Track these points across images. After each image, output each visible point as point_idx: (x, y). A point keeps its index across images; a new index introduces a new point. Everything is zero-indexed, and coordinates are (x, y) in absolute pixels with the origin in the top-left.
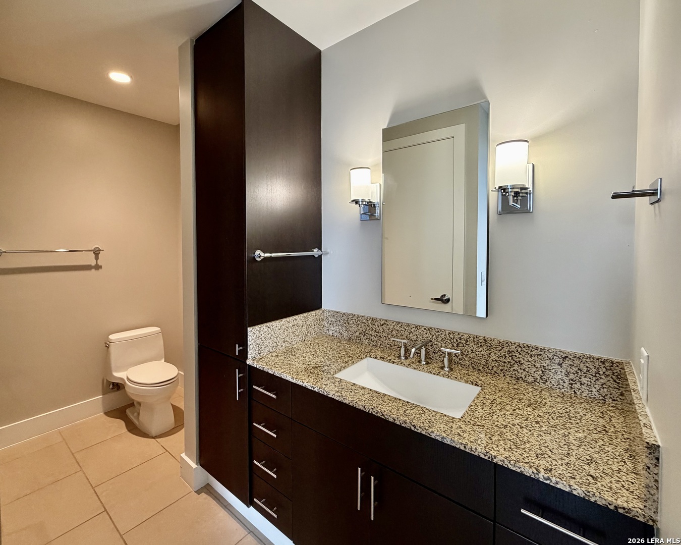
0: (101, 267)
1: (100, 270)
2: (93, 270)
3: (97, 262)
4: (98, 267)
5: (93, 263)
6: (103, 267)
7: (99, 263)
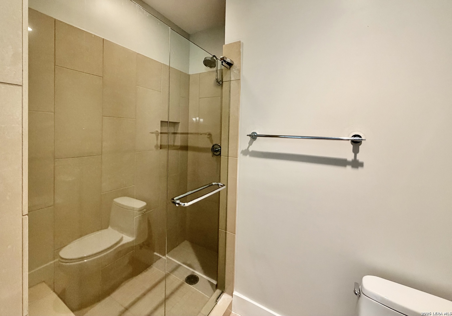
0: (361, 165)
1: (360, 169)
2: (349, 168)
3: (355, 156)
4: (356, 164)
5: (350, 157)
6: (365, 165)
7: (360, 157)
